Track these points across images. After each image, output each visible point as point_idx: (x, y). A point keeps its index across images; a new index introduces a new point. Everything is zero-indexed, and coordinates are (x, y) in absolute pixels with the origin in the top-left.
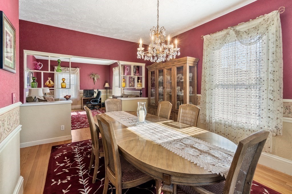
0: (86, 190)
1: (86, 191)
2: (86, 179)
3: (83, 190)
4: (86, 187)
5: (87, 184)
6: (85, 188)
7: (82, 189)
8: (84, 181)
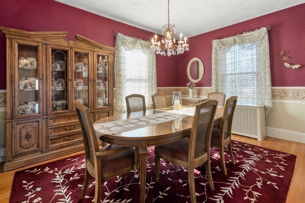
0: (226, 191)
1: (228, 190)
2: (213, 199)
3: (228, 193)
4: (223, 193)
5: (219, 194)
6: (225, 193)
7: (228, 195)
8: (218, 200)
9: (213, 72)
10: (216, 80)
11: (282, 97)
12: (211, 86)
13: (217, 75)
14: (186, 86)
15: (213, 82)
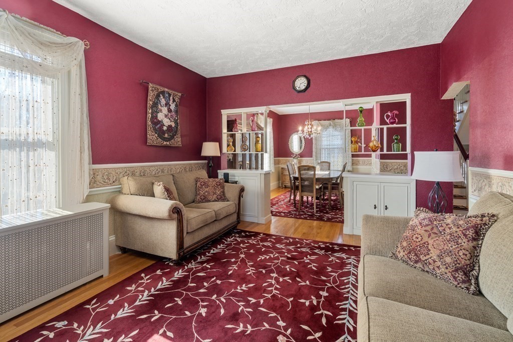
9: (314, 146)
10: (316, 153)
11: (357, 164)
12: (312, 157)
13: (316, 149)
14: (291, 157)
15: (314, 154)
